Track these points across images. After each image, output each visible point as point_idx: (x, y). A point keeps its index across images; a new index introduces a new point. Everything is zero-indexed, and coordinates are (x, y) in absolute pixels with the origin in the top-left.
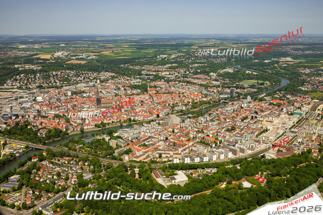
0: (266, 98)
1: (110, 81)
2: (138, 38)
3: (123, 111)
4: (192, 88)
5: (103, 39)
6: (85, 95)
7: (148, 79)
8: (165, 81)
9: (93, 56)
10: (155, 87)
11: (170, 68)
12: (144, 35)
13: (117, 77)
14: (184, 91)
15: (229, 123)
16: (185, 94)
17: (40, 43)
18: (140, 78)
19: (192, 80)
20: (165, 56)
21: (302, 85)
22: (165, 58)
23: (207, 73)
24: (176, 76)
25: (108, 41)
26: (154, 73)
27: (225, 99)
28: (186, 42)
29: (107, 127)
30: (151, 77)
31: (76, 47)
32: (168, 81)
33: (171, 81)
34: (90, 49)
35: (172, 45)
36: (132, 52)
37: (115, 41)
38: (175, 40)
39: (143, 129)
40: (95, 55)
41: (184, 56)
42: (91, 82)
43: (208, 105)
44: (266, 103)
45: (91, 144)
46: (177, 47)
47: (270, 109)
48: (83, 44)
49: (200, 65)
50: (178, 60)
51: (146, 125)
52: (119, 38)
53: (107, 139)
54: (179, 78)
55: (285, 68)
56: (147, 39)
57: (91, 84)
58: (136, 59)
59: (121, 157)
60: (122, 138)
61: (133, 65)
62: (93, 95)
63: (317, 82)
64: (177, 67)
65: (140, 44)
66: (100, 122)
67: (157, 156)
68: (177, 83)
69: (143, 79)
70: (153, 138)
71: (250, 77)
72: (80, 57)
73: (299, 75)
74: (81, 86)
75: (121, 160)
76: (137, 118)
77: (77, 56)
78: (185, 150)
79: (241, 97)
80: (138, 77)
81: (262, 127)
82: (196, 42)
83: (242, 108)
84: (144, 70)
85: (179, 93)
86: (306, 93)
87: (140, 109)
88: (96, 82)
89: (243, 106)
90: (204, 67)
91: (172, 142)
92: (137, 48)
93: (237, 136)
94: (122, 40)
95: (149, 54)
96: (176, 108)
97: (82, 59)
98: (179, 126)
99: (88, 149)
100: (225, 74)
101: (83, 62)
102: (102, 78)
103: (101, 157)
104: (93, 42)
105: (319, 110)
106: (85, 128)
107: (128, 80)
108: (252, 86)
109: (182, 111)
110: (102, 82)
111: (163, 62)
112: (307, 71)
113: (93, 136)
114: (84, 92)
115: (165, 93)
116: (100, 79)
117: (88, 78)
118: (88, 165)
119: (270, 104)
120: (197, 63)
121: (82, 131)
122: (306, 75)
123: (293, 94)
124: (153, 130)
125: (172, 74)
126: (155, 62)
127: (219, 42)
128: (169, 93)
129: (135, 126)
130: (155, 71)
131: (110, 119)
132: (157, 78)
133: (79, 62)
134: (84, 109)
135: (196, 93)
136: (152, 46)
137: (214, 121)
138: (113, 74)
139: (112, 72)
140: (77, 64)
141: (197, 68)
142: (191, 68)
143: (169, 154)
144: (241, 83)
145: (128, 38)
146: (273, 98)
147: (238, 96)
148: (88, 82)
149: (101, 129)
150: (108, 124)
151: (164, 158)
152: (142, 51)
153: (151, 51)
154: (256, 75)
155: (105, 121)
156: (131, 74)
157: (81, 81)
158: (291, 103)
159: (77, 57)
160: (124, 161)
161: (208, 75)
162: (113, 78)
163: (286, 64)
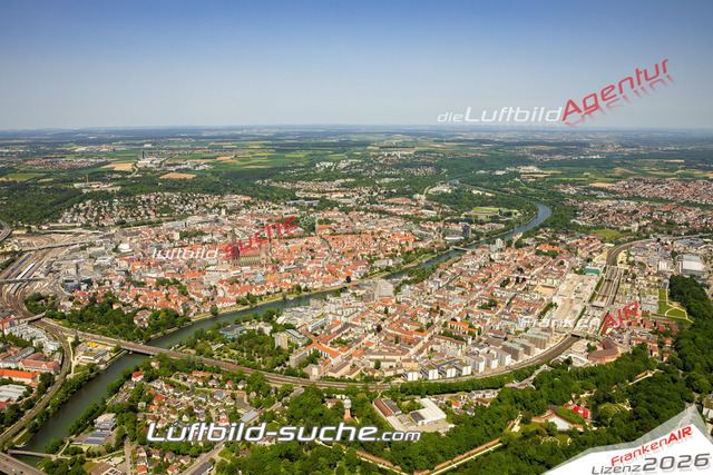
0: (526, 241)
1: (244, 211)
2: (271, 133)
3: (282, 270)
4: (394, 223)
5: (214, 134)
6: (205, 239)
7: (311, 206)
8: (341, 210)
9: (204, 166)
10: (327, 222)
11: (343, 186)
12: (279, 127)
13: (254, 204)
14: (380, 229)
15: (480, 293)
16: (384, 236)
17: (109, 142)
18: (295, 205)
19: (388, 208)
20: (328, 164)
21: (575, 216)
22: (330, 168)
23: (409, 195)
24: (358, 200)
25: (223, 138)
26: (317, 196)
27: (457, 244)
28: (355, 138)
29: (259, 303)
30: (315, 203)
31: (172, 149)
32: (346, 210)
33: (351, 209)
34: (196, 152)
35: (334, 145)
36: (269, 157)
37: (235, 139)
38: (335, 134)
39: (329, 308)
40: (208, 164)
41: (362, 164)
42: (211, 212)
43: (429, 257)
44: (531, 251)
45: (240, 341)
46: (344, 147)
47: (542, 263)
48: (182, 143)
49: (394, 180)
50: (353, 171)
51: (332, 299)
52: (240, 133)
53: (268, 330)
54: (362, 204)
55: (534, 185)
56: (288, 134)
57: (211, 216)
58: (280, 169)
59: (305, 370)
60: (294, 329)
61: (277, 182)
62: (219, 238)
63: (595, 210)
64: (355, 185)
65: (280, 144)
66: (245, 294)
67: (372, 365)
68: (362, 213)
69: (301, 208)
70: (354, 326)
71: (484, 202)
72: (182, 167)
73: (562, 197)
74: (194, 221)
75: (305, 376)
76: (310, 285)
77: (177, 164)
78: (420, 351)
79: (482, 239)
80: (292, 202)
81: (542, 300)
82: (371, 138)
83: (491, 260)
84: (299, 189)
85: (373, 234)
86: (587, 230)
87: (312, 266)
88: (219, 213)
89: (492, 257)
90: (401, 184)
91: (391, 335)
92: (277, 150)
93: (504, 319)
94: (245, 136)
95: (298, 160)
96: (377, 263)
97: (187, 171)
98: (394, 301)
99: (236, 352)
100: (439, 197)
101: (189, 176)
102: (229, 205)
103: (264, 370)
104: (198, 140)
105: (621, 262)
106: (219, 306)
107: (274, 209)
108: (495, 219)
109: (388, 269)
110: (230, 212)
111: (329, 176)
112: (572, 190)
113: (238, 323)
114: (202, 233)
115: (347, 234)
116: (225, 207)
117: (205, 206)
118: (243, 389)
119: (538, 253)
120: (387, 176)
121: (215, 313)
122: (573, 197)
123: (567, 233)
124: (349, 311)
125: (349, 197)
126: (316, 175)
127: (409, 139)
128: (354, 233)
129: (313, 302)
130: (319, 192)
131: (262, 288)
132: (325, 204)
133: (182, 176)
134: (211, 268)
135: (403, 233)
136: (302, 147)
137: (452, 289)
138: (247, 199)
139: (246, 195)
140: (180, 180)
141: (388, 186)
142: (380, 186)
143: (394, 361)
144: (472, 213)
145: (255, 132)
146: (540, 242)
147: (478, 238)
148: (205, 212)
149: (248, 307)
150: (261, 297)
151: (387, 370)
152: (287, 156)
153: (301, 155)
154: (492, 198)
155: (254, 292)
156: (278, 198)
157: (192, 211)
158: (571, 250)
159: (177, 167)
160: (312, 378)
161: (410, 197)
162: (247, 205)
163: (533, 177)
